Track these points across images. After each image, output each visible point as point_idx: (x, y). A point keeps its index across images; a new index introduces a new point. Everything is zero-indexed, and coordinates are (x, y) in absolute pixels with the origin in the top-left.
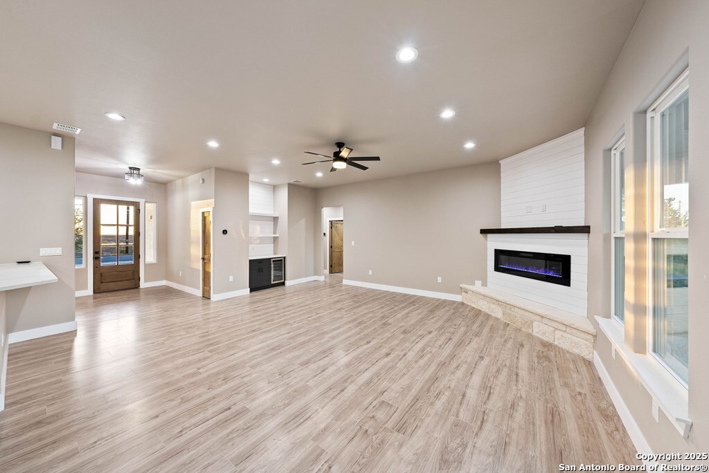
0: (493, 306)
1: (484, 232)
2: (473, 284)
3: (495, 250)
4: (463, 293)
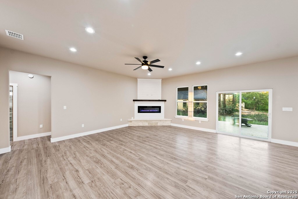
0: (144, 123)
1: (134, 100)
2: (131, 119)
3: (138, 106)
4: (129, 123)
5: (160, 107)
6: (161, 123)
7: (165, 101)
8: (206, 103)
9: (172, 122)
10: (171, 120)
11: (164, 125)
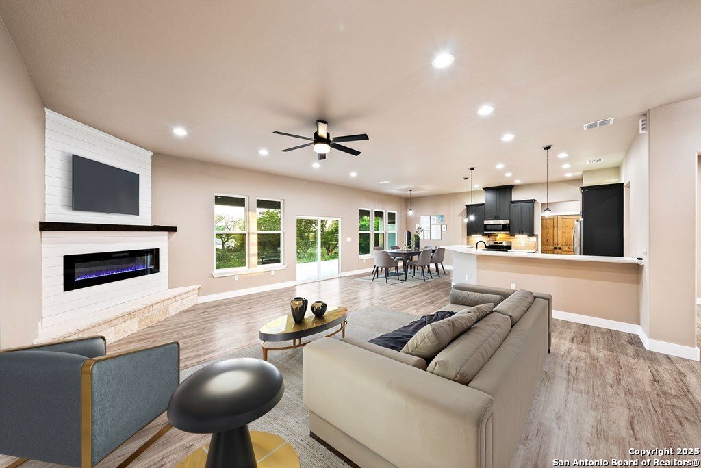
5: (155, 253)
6: (177, 304)
7: (174, 229)
8: (279, 235)
9: (200, 292)
10: (199, 286)
11: (184, 309)
